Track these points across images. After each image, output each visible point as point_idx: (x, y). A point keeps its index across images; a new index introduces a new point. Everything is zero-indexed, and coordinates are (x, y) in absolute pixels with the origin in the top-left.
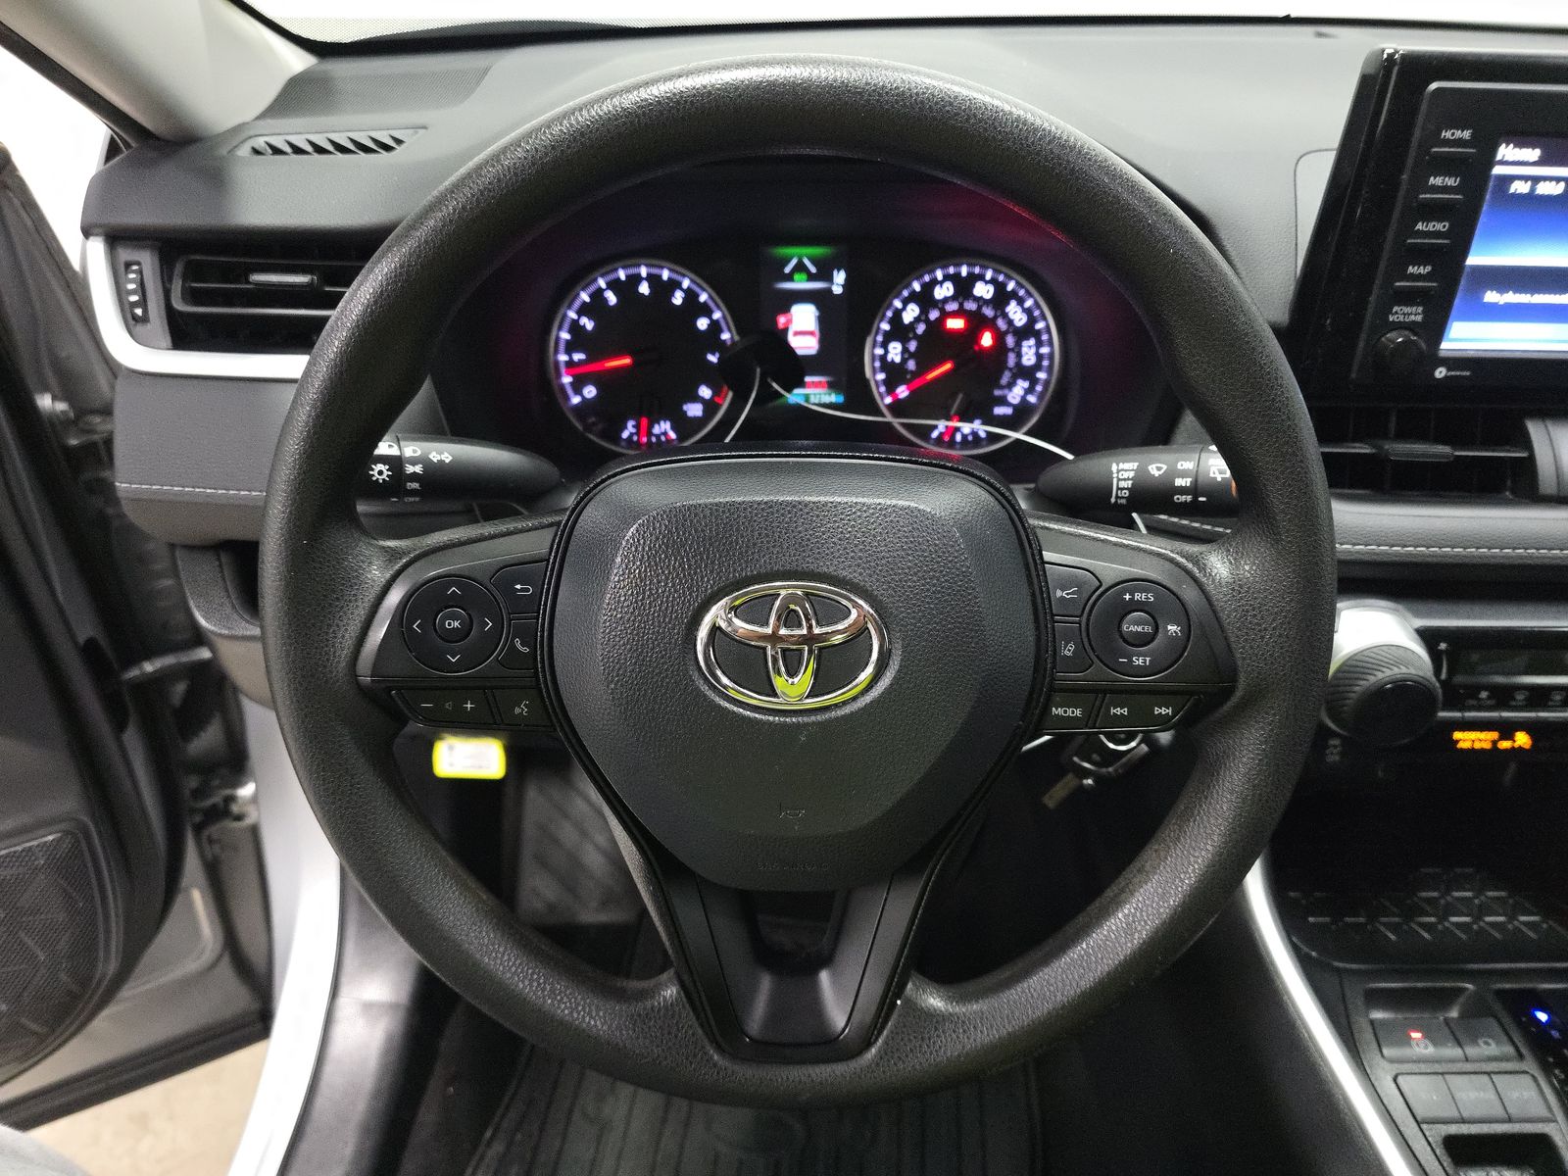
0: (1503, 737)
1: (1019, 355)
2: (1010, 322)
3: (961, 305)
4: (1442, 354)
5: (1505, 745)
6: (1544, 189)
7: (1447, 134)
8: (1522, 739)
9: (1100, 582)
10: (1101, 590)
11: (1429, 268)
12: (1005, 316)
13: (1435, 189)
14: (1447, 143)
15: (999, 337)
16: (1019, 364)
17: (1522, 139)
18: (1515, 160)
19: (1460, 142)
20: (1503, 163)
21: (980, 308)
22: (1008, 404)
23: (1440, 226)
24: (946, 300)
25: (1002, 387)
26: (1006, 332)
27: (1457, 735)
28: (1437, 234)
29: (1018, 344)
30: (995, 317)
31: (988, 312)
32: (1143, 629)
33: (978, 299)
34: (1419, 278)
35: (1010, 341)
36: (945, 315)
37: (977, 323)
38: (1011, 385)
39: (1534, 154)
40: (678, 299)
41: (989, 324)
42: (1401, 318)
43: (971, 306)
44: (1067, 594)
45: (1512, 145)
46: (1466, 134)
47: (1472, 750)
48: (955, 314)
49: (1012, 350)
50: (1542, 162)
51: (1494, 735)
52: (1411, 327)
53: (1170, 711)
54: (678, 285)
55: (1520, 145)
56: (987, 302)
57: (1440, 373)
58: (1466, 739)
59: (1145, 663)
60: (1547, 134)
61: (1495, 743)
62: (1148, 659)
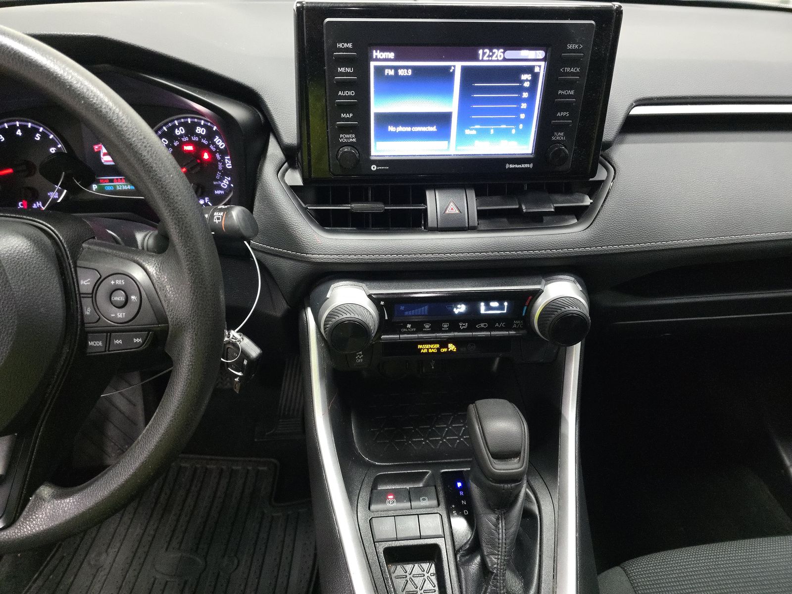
0: (442, 347)
1: (224, 164)
2: (217, 147)
3: (190, 138)
4: (372, 158)
5: (444, 350)
6: (401, 72)
7: (340, 45)
8: (452, 347)
9: (101, 276)
10: (101, 280)
11: (351, 115)
12: (214, 144)
13: (342, 74)
14: (340, 50)
15: (212, 154)
16: (224, 168)
17: (384, 47)
18: (382, 58)
19: (347, 49)
20: (377, 60)
21: (200, 140)
22: (221, 189)
23: (351, 93)
24: (181, 136)
25: (217, 180)
26: (216, 152)
27: (420, 346)
28: (350, 97)
29: (223, 158)
30: (209, 144)
31: (205, 142)
32: (120, 299)
33: (198, 135)
34: (347, 119)
35: (218, 156)
36: (182, 144)
37: (200, 147)
38: (222, 180)
39: (391, 55)
40: (38, 137)
41: (206, 148)
42: (346, 140)
43: (195, 139)
44: (86, 282)
45: (378, 51)
46: (350, 45)
47: (428, 353)
48: (187, 144)
49: (220, 161)
50: (397, 59)
51: (438, 346)
52: (351, 145)
53: (140, 340)
54: (37, 131)
55: (382, 51)
56: (203, 137)
57: (374, 168)
58: (424, 348)
59: (123, 316)
60: (395, 45)
61: (438, 349)
62: (124, 314)
